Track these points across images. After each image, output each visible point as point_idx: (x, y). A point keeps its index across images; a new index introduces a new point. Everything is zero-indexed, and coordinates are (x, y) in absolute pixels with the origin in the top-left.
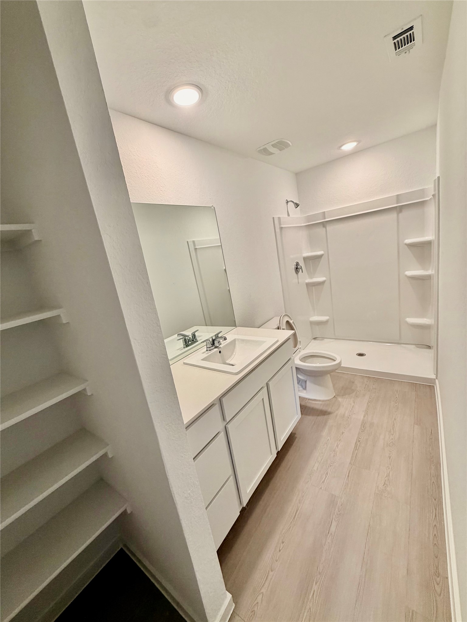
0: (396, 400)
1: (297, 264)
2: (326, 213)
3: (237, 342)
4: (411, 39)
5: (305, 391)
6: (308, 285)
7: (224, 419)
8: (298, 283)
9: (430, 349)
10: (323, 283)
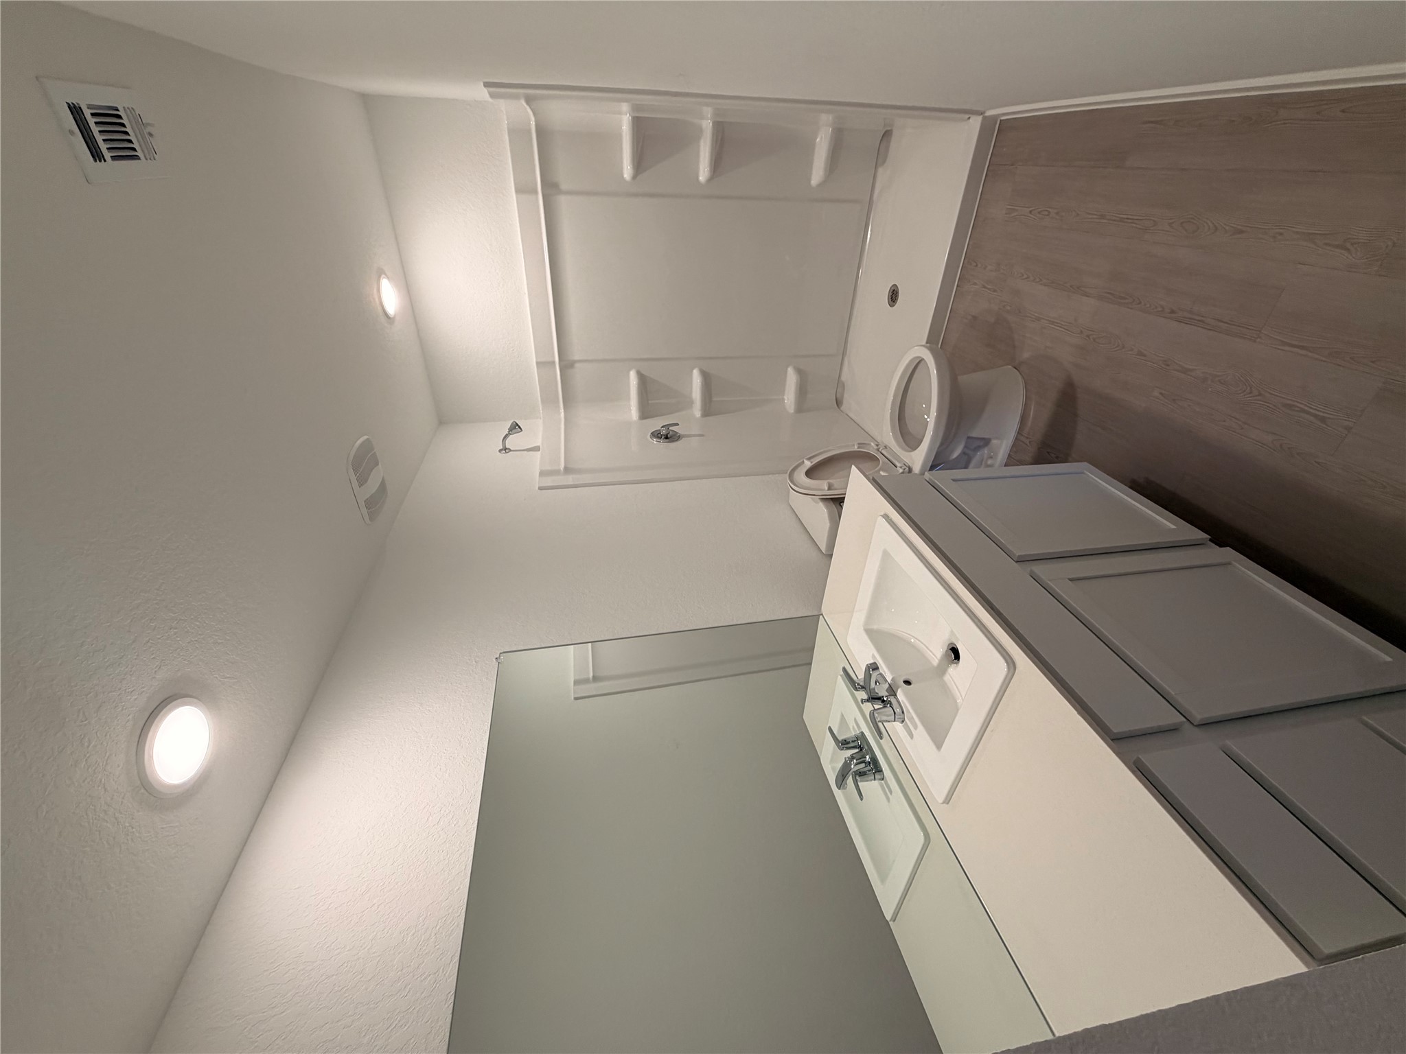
0: (1039, 213)
1: (656, 435)
2: (539, 360)
3: (875, 627)
4: (110, 118)
5: (994, 442)
6: (707, 411)
7: (1173, 729)
8: (702, 435)
9: (892, 133)
10: (706, 376)
